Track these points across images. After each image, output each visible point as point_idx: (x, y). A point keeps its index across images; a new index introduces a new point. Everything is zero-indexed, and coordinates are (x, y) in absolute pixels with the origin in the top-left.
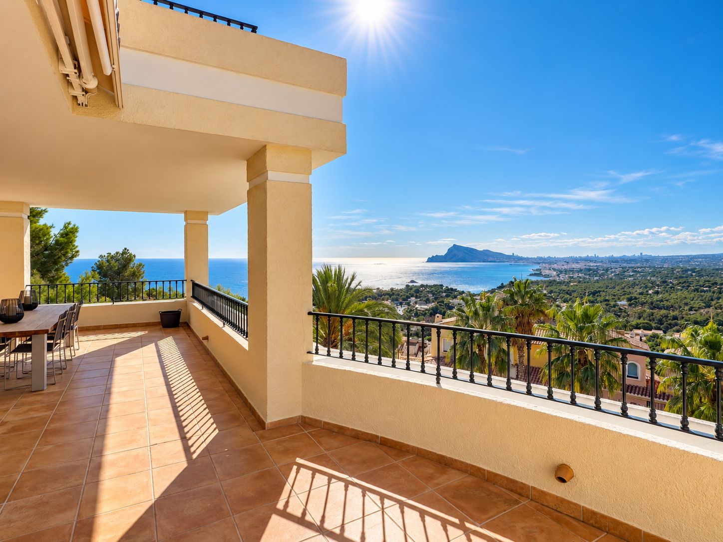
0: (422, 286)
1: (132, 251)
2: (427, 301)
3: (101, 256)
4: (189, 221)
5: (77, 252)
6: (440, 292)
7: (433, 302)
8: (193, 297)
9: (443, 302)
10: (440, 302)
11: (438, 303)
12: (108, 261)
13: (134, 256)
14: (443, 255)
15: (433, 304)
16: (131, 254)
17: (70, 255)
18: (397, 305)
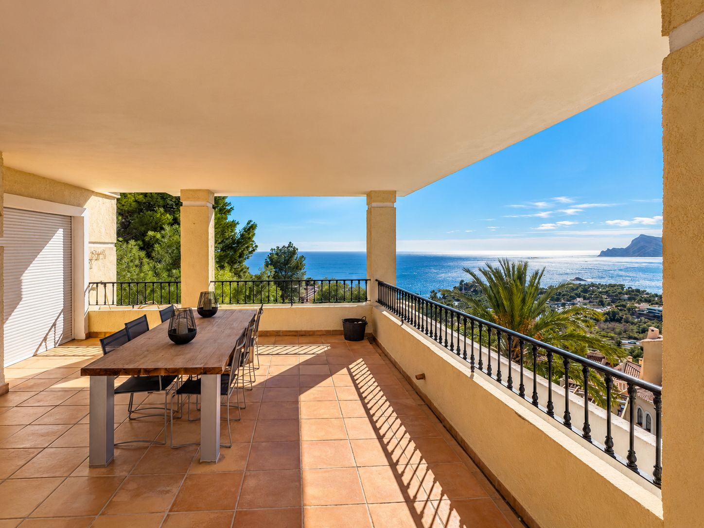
0: (593, 285)
1: (295, 245)
2: (602, 304)
3: (272, 250)
4: (374, 204)
5: (256, 246)
6: (620, 293)
7: (609, 304)
8: (380, 301)
9: (624, 306)
10: (621, 306)
11: (616, 306)
12: (277, 254)
13: (297, 249)
14: (624, 248)
15: (609, 307)
16: (294, 248)
17: (251, 249)
18: (558, 306)
